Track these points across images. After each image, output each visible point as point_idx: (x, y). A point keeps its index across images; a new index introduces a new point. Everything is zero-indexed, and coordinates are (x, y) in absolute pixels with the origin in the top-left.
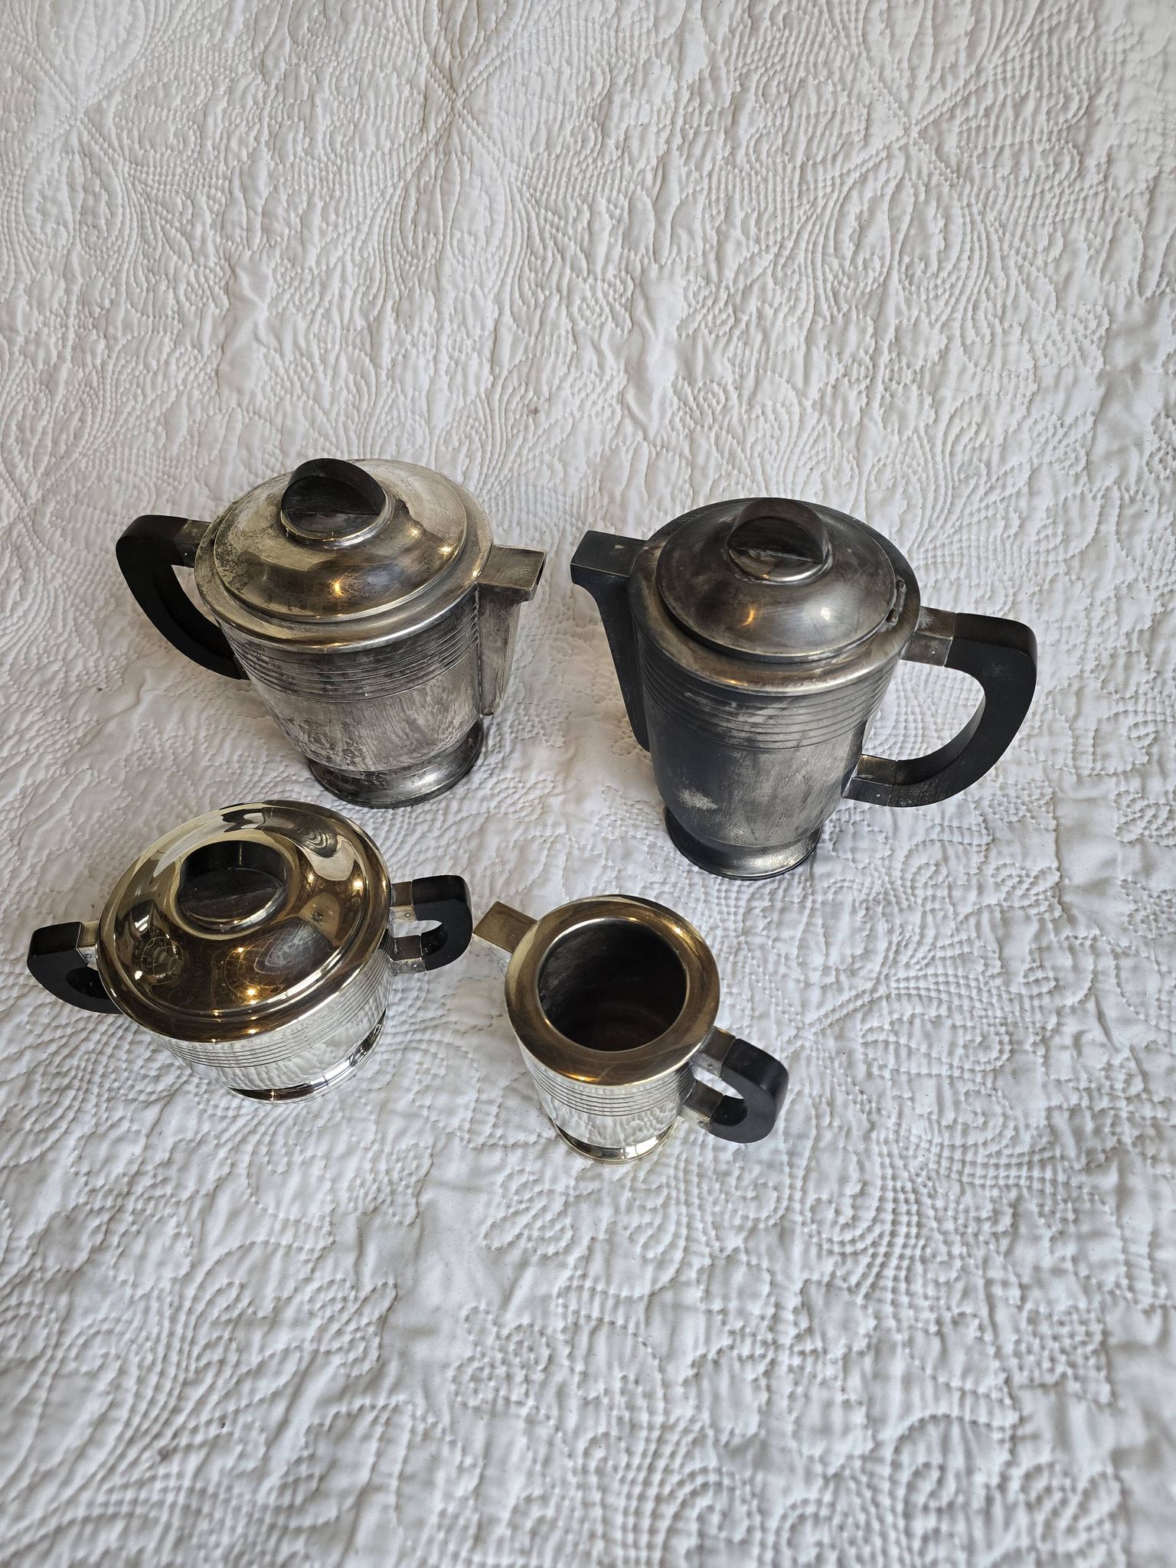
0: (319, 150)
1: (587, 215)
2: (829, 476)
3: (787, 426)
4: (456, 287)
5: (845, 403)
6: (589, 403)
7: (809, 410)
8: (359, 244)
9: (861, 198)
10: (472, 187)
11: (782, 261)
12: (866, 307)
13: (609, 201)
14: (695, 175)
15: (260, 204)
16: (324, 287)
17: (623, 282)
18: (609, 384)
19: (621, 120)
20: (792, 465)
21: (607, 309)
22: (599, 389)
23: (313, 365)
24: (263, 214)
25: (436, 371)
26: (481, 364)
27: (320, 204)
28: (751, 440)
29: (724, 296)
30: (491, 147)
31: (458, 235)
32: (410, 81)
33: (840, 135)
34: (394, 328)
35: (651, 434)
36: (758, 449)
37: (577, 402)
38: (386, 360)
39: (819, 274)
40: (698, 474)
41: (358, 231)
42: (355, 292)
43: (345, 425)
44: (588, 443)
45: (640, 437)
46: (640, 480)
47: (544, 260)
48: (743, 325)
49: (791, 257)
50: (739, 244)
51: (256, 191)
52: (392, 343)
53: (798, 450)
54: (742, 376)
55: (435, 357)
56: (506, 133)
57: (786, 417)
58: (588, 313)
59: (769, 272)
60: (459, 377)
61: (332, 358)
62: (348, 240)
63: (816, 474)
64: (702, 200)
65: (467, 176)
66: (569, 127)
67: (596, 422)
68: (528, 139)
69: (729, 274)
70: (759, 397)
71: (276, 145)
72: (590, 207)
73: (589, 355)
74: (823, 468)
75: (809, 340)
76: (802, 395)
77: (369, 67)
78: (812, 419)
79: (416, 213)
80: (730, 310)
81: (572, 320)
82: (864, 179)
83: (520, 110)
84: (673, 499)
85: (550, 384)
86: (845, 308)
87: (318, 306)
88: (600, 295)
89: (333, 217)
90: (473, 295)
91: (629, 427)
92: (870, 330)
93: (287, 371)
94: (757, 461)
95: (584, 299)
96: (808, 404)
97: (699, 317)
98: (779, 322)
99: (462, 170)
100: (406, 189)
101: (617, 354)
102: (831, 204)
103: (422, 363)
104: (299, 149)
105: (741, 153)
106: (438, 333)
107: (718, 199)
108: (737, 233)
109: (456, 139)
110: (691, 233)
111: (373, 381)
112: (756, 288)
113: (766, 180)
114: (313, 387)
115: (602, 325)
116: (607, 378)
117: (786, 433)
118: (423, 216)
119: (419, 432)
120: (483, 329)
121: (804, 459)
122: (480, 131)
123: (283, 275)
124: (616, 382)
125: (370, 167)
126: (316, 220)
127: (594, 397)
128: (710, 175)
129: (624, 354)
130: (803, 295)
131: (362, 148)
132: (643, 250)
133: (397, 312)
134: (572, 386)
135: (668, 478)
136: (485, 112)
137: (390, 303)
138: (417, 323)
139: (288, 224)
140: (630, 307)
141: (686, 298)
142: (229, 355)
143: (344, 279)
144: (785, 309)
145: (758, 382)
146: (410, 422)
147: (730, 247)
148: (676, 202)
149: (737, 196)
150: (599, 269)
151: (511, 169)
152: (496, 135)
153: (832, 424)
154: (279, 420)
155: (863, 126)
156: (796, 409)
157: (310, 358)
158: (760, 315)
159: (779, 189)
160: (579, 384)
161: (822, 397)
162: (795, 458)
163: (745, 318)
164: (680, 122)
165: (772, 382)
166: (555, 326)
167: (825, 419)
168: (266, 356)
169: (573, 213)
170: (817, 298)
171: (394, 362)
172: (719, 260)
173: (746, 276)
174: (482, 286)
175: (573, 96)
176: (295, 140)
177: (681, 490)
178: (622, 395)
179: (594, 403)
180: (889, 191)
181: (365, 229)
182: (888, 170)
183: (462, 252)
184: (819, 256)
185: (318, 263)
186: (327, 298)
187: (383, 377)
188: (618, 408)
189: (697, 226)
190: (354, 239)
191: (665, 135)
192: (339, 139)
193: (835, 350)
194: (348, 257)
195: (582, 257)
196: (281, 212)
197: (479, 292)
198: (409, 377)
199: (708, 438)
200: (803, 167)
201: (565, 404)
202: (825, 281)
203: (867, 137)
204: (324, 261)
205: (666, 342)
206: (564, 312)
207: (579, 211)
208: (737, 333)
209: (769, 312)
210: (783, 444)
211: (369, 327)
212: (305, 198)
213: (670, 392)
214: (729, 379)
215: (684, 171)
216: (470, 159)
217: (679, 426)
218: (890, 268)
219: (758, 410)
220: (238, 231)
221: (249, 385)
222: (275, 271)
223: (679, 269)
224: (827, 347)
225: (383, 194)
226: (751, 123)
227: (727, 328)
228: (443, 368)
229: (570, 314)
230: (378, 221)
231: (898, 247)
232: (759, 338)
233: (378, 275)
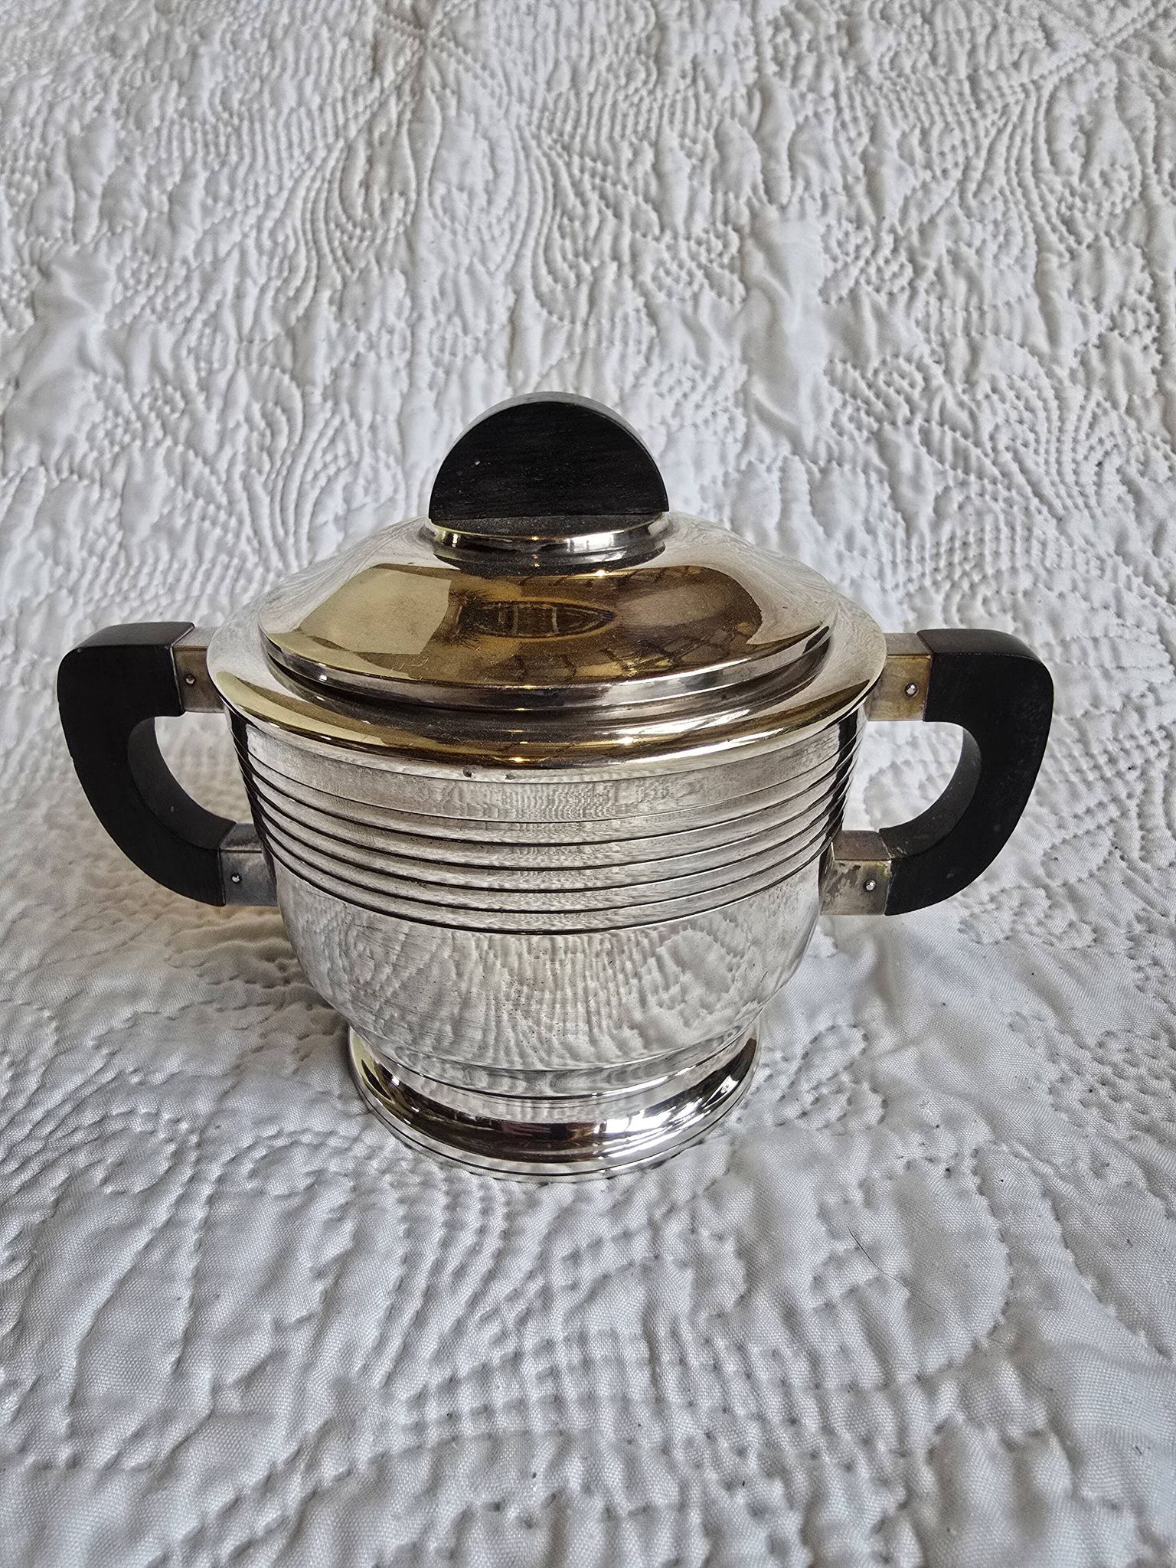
0: (203, 107)
1: (649, 155)
2: (1133, 470)
3: (1038, 405)
4: (442, 258)
5: (1127, 362)
6: (688, 408)
7: (1067, 383)
8: (269, 224)
9: (1073, 99)
10: (461, 125)
11: (972, 187)
12: (1124, 229)
13: (683, 135)
14: (810, 96)
15: (98, 183)
16: (208, 282)
17: (722, 237)
18: (717, 381)
19: (683, 46)
20: (1067, 458)
21: (699, 274)
22: (702, 387)
23: (184, 396)
24: (104, 196)
25: (412, 384)
26: (490, 371)
27: (202, 177)
28: (986, 429)
29: (888, 240)
30: (489, 81)
31: (441, 189)
32: (350, 35)
33: (1012, 45)
34: (335, 327)
35: (808, 440)
36: (1003, 440)
37: (670, 404)
38: (321, 371)
39: (1034, 196)
40: (906, 490)
41: (268, 206)
42: (263, 290)
43: (245, 477)
44: (699, 464)
45: (786, 449)
46: (802, 507)
47: (585, 221)
48: (930, 275)
49: (985, 179)
50: (901, 171)
51: (95, 165)
52: (332, 346)
53: (1068, 438)
54: (944, 344)
55: (410, 364)
56: (509, 65)
57: (1032, 394)
58: (668, 281)
59: (956, 200)
60: (454, 391)
61: (222, 381)
62: (251, 220)
63: (1110, 469)
64: (830, 121)
65: (452, 112)
66: (602, 64)
67: (707, 434)
68: (542, 75)
69: (892, 209)
70: (983, 367)
71: (133, 112)
72: (655, 145)
73: (680, 339)
74: (1116, 460)
75: (1041, 283)
76: (1048, 362)
77: (285, 19)
78: (1075, 395)
79: (368, 174)
80: (903, 257)
81: (645, 294)
82: (1069, 81)
83: (528, 41)
84: (870, 530)
85: (619, 380)
86: (1088, 237)
87: (197, 310)
88: (684, 255)
89: (225, 189)
90: (470, 271)
91: (763, 434)
92: (1139, 261)
93: (137, 408)
94: (1007, 457)
95: (661, 263)
96: (1063, 373)
97: (854, 271)
98: (989, 262)
99: (444, 109)
100: (350, 149)
101: (727, 333)
102: (1031, 109)
103: (386, 370)
104: (170, 111)
105: (873, 72)
106: (413, 328)
107: (855, 120)
108: (893, 156)
109: (431, 70)
110: (823, 161)
111: (298, 405)
112: (941, 221)
113: (922, 93)
114: (185, 424)
115: (696, 297)
116: (714, 370)
117: (1042, 414)
118: (381, 172)
119: (385, 476)
120: (490, 320)
121: (1082, 451)
122: (469, 59)
123: (134, 274)
124: (729, 376)
125: (287, 126)
126: (197, 193)
127: (695, 397)
128: (835, 95)
129: (740, 330)
130: (1015, 224)
131: (275, 103)
132: (747, 190)
133: (340, 304)
134: (657, 384)
135: (854, 501)
136: (477, 35)
137: (326, 295)
138: (376, 315)
139: (148, 203)
140: (740, 266)
141: (827, 249)
142: (28, 389)
143: (243, 271)
144: (992, 248)
145: (974, 350)
146: (367, 460)
147: (888, 173)
148: (790, 126)
149: (884, 112)
150: (679, 219)
151: (519, 110)
152: (494, 62)
153: (1111, 397)
154: (119, 476)
155: (1040, 35)
156: (1045, 383)
157: (181, 386)
158: (956, 259)
159: (944, 100)
160: (669, 381)
161: (1084, 363)
162: (1067, 446)
163: (932, 265)
164: (768, 52)
165: (999, 345)
166: (616, 301)
167: (1098, 394)
168: (98, 388)
169: (627, 154)
170: (1038, 232)
171: (336, 374)
172: (874, 194)
173: (921, 208)
174: (484, 261)
175: (602, 30)
176: (163, 101)
177: (881, 518)
178: (745, 390)
179: (698, 407)
180: (1110, 92)
181: (280, 204)
182: (1097, 74)
183: (449, 211)
184: (1028, 176)
185: (198, 251)
186: (214, 298)
187: (317, 398)
188: (738, 412)
189: (830, 148)
190: (261, 220)
191: (752, 64)
192: (236, 96)
193: (1087, 292)
194: (251, 243)
195: (648, 208)
196: (136, 186)
197: (479, 268)
198: (365, 394)
199: (909, 436)
200: (973, 80)
201: (650, 406)
202: (1044, 208)
203: (1051, 44)
204: (208, 247)
205: (806, 310)
206: (628, 283)
207: (636, 153)
208: (922, 285)
209: (969, 253)
210: (1042, 428)
211: (291, 334)
212: (177, 168)
213: (825, 381)
214: (923, 350)
215: (795, 93)
216: (458, 93)
217: (850, 427)
218: (1145, 177)
219: (984, 387)
220: (58, 222)
221: (64, 428)
222: (120, 269)
223: (813, 208)
224: (1074, 292)
225: (309, 159)
226: (878, 41)
227: (904, 281)
228: (423, 378)
229: (638, 285)
230: (302, 192)
231: (1149, 153)
232: (962, 286)
233: (302, 260)
